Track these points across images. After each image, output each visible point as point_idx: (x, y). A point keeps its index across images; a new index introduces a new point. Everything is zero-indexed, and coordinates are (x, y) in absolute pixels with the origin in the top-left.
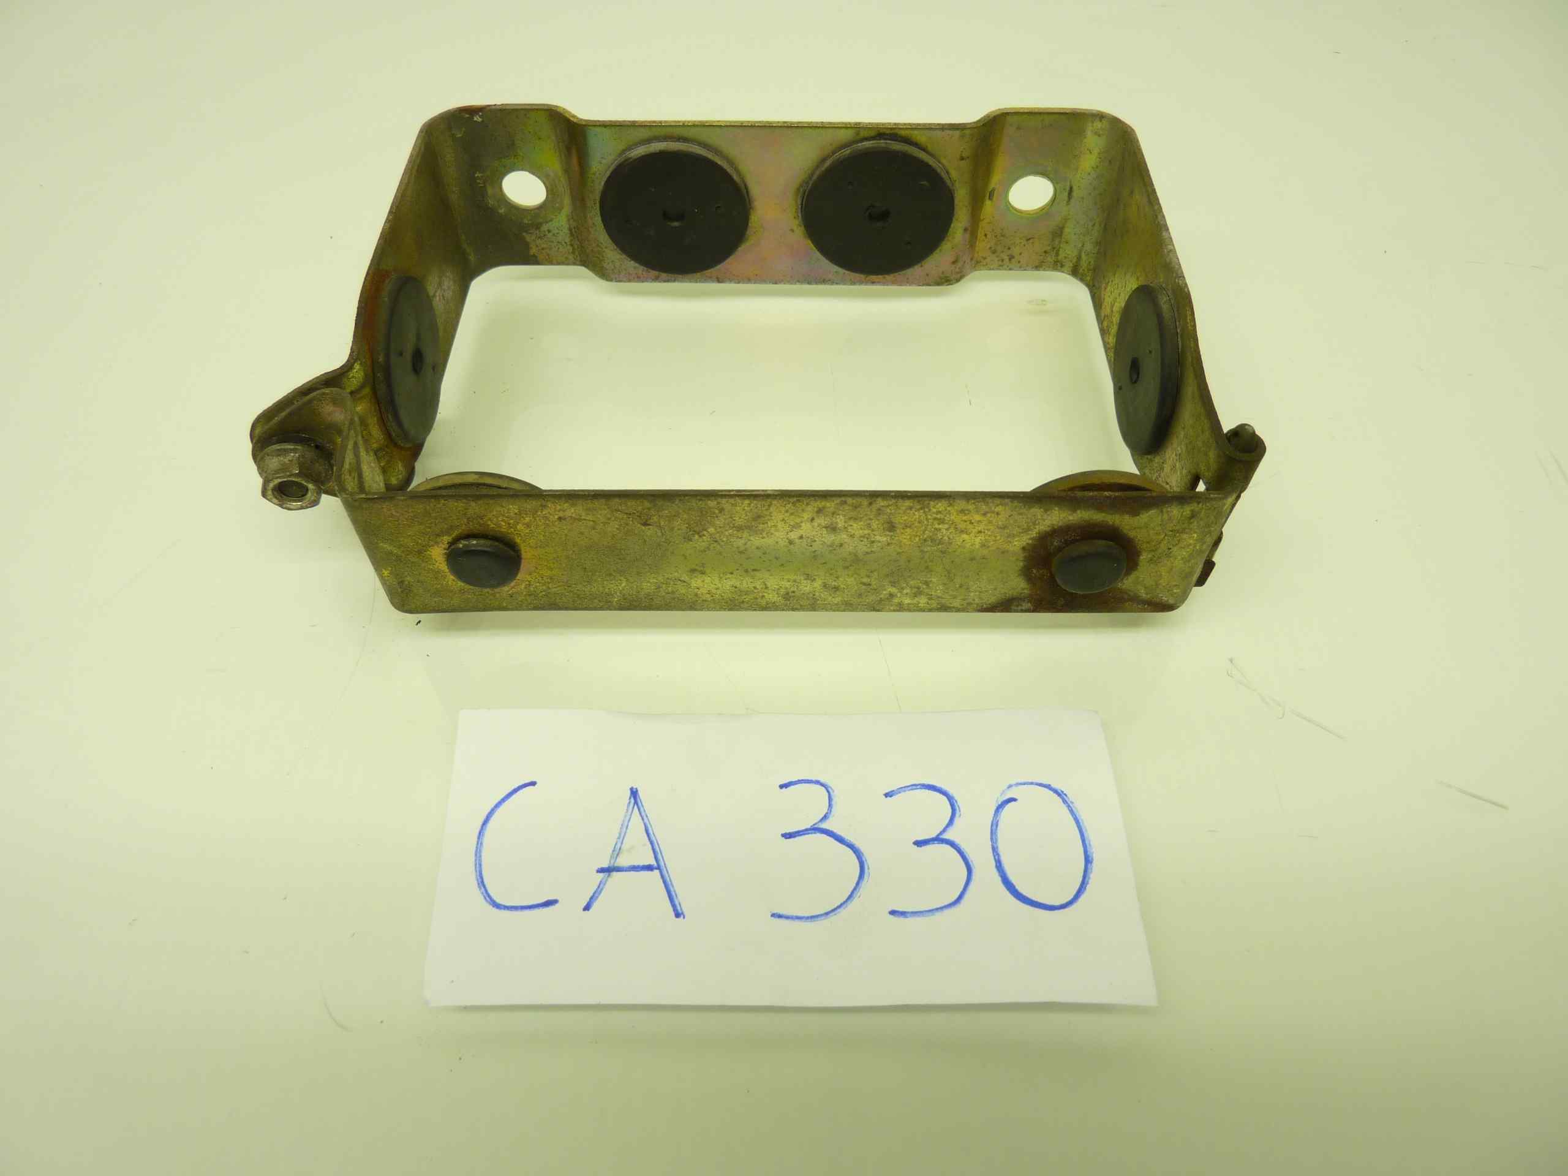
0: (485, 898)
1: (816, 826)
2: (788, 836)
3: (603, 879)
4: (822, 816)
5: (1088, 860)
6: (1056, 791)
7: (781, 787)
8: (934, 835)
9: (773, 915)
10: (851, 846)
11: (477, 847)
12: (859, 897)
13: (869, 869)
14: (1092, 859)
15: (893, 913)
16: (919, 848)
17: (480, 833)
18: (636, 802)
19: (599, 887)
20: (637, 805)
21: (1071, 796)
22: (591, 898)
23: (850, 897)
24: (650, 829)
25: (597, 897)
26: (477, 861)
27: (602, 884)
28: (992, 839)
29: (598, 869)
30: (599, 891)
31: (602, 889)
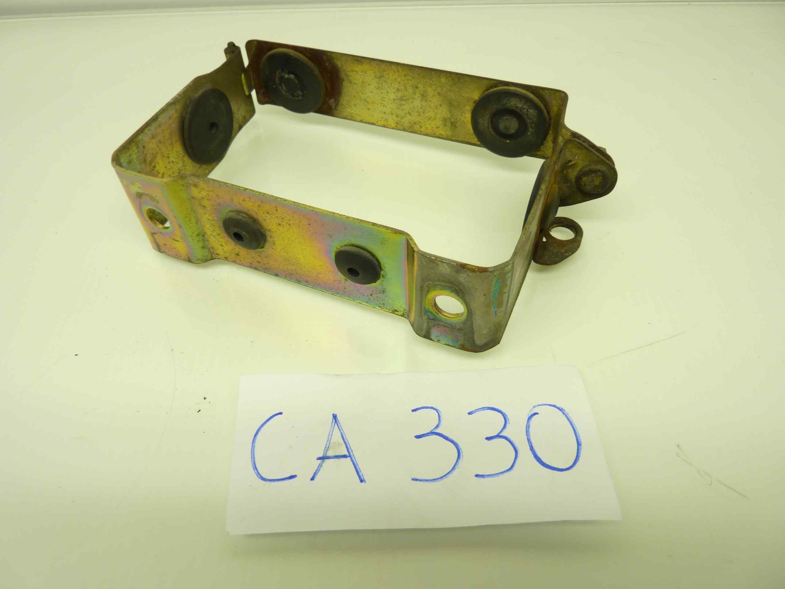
0: (257, 475)
1: (432, 431)
2: (418, 437)
3: (320, 463)
4: (436, 425)
5: (579, 444)
6: (558, 408)
7: (413, 411)
8: (496, 434)
9: (413, 479)
10: (452, 441)
11: (252, 448)
12: (458, 468)
13: (462, 453)
14: (581, 443)
15: (477, 476)
16: (488, 441)
17: (253, 441)
18: (336, 422)
19: (318, 467)
20: (337, 423)
21: (567, 410)
22: (315, 473)
23: (454, 468)
24: (344, 436)
25: (318, 473)
26: (252, 455)
27: (320, 466)
28: (527, 435)
29: (318, 458)
30: (318, 469)
31: (320, 468)
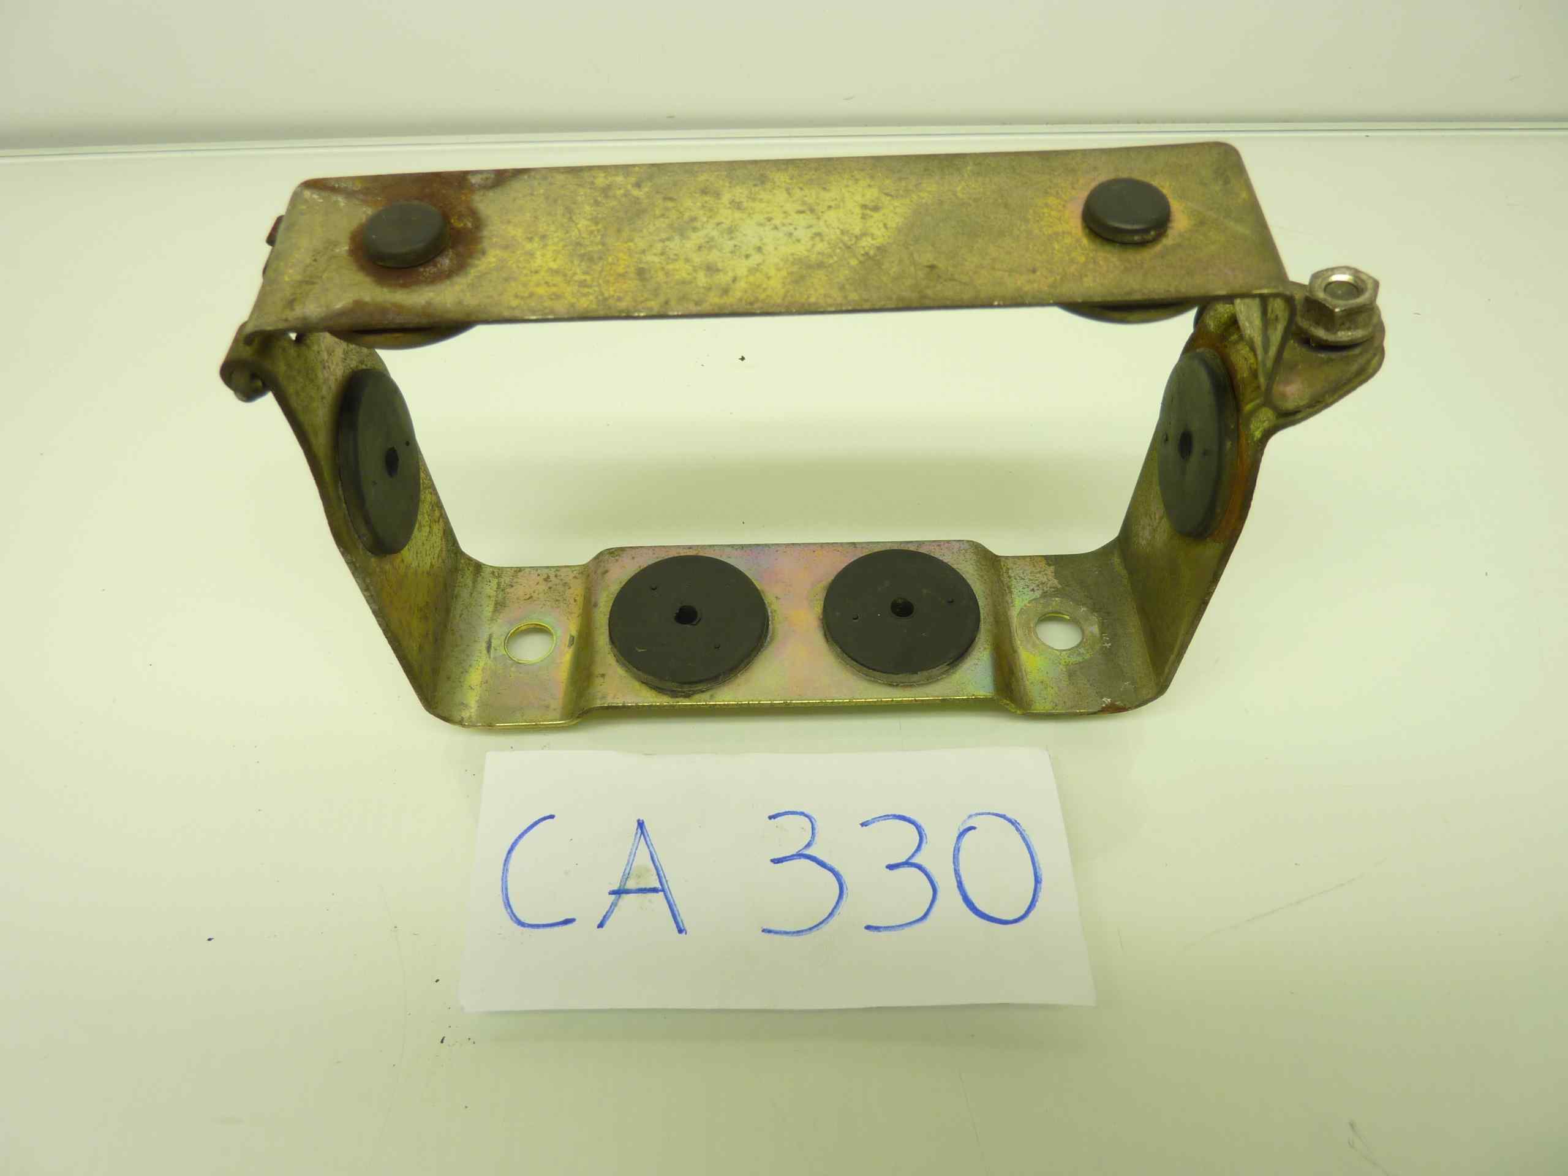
0: (511, 917)
1: (800, 852)
2: (776, 861)
3: (614, 900)
4: (807, 843)
5: (1038, 881)
6: (1010, 821)
7: (770, 818)
8: (903, 859)
9: (764, 931)
10: (831, 870)
11: (503, 873)
12: (839, 914)
13: (847, 889)
14: (1041, 879)
15: (868, 928)
16: (891, 871)
17: (505, 861)
18: (642, 833)
19: (611, 907)
20: (644, 836)
21: (1024, 825)
22: (605, 917)
23: (831, 914)
24: (655, 856)
25: (610, 916)
26: (504, 885)
27: (614, 905)
28: (954, 863)
29: (610, 891)
30: (611, 911)
31: (614, 909)
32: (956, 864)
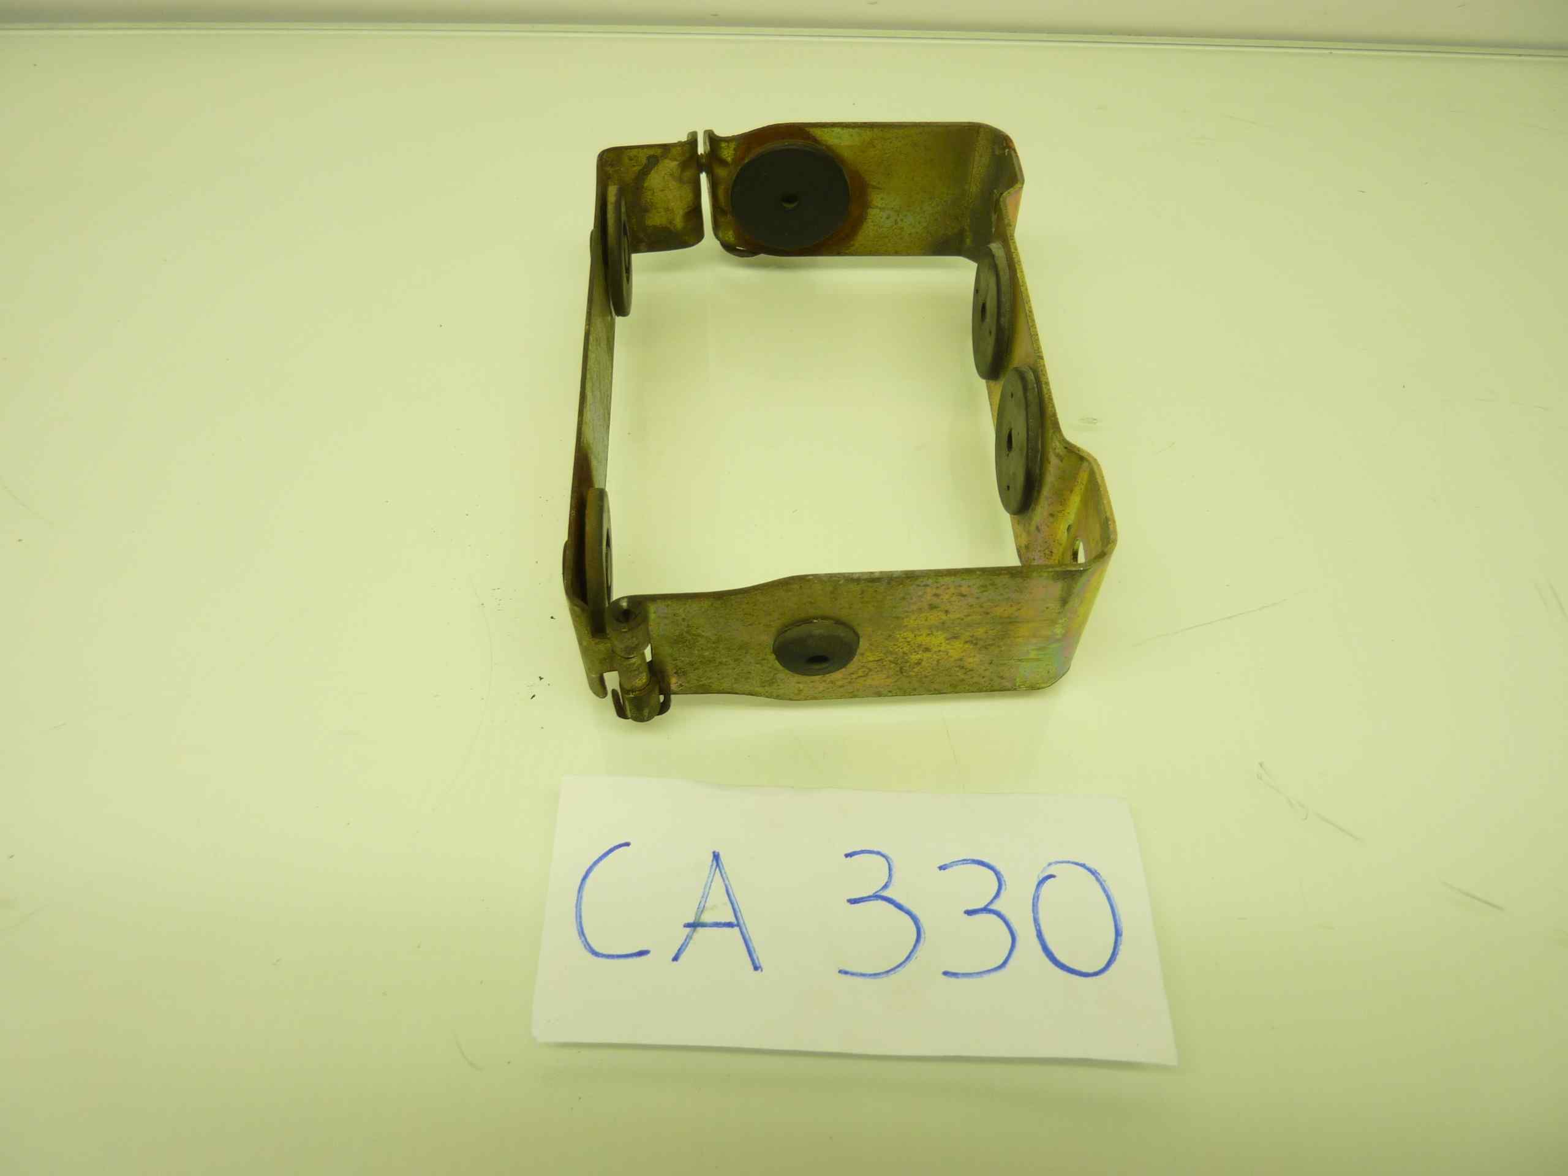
0: (585, 946)
1: (877, 894)
2: (853, 901)
3: (689, 933)
4: (883, 884)
5: (1118, 933)
6: (1089, 870)
7: (847, 856)
8: (982, 905)
9: (840, 972)
10: (908, 913)
11: (577, 900)
12: (916, 958)
13: (925, 933)
14: (1122, 932)
15: (946, 973)
16: (969, 917)
17: (579, 889)
18: (718, 865)
19: (686, 940)
20: (719, 868)
21: (1103, 874)
22: (679, 950)
23: (908, 958)
24: (730, 889)
25: (684, 950)
26: (578, 914)
27: (689, 938)
28: (1033, 911)
29: (685, 924)
30: (686, 943)
31: (689, 941)
32: (1035, 912)
